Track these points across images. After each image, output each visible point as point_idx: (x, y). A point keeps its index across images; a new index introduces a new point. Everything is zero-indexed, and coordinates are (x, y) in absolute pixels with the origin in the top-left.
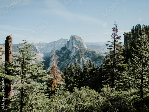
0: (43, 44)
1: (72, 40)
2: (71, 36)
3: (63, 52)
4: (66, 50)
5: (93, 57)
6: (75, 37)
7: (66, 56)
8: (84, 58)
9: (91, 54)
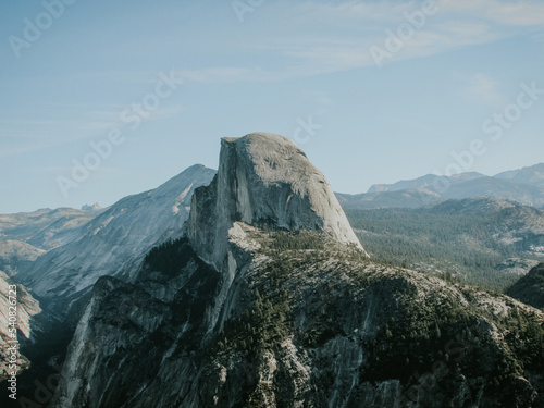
0: (64, 219)
1: (233, 180)
2: (224, 142)
3: (162, 294)
4: (191, 267)
5: (381, 334)
6: (252, 149)
7: (185, 328)
8: (293, 349)
9: (362, 307)
